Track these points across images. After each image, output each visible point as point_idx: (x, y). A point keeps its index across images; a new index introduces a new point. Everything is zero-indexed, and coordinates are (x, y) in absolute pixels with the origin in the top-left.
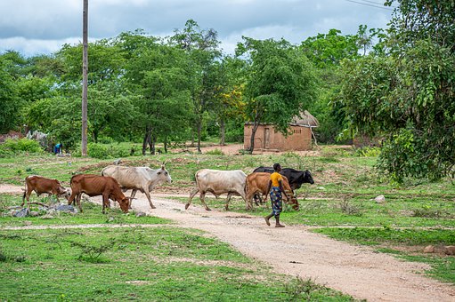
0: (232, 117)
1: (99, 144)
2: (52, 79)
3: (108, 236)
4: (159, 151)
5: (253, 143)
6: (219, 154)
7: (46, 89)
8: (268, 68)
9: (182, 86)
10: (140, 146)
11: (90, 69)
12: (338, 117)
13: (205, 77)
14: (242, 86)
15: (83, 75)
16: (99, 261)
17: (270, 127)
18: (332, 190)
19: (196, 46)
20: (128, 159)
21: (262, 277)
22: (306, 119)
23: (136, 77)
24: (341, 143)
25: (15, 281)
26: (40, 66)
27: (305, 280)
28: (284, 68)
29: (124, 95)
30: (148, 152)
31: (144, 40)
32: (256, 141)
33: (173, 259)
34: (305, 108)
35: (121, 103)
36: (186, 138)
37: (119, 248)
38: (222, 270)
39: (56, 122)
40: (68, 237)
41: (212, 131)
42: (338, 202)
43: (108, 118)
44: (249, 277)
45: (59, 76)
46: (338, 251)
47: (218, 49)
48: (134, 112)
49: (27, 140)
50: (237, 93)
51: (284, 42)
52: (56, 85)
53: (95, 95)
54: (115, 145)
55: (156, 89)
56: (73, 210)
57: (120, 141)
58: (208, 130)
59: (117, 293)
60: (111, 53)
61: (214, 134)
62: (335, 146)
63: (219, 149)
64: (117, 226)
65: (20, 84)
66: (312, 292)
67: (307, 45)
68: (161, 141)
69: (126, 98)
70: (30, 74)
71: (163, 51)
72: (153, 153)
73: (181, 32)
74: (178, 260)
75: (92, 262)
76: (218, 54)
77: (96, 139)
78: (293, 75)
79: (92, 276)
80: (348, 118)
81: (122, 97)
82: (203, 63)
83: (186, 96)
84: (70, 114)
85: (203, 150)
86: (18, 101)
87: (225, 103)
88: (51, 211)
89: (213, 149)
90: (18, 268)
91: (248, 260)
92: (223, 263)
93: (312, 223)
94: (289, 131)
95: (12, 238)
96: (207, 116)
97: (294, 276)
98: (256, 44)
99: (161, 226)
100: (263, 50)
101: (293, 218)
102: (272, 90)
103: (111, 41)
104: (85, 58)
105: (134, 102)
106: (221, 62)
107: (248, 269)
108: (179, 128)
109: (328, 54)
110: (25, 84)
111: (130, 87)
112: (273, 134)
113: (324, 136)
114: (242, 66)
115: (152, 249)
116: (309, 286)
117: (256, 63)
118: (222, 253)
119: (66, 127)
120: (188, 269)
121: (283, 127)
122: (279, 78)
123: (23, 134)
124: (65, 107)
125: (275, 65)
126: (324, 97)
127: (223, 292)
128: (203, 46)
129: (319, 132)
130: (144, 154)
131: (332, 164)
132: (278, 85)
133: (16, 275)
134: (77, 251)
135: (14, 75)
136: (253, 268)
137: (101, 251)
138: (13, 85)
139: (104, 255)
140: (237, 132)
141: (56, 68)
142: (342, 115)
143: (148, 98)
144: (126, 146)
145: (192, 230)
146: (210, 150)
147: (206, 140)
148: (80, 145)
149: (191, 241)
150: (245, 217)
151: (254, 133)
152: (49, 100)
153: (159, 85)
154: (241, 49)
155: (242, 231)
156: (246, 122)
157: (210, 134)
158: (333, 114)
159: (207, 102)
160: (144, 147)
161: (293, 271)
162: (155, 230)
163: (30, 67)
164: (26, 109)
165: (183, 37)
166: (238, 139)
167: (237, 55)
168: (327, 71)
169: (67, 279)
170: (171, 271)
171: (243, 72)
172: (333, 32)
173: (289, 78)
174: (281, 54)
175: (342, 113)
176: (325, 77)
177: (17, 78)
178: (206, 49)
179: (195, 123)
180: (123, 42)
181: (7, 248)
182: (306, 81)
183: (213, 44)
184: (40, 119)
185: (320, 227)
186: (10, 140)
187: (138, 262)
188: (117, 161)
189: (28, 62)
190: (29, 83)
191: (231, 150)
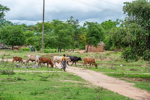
0: (82, 43)
2: (34, 31)
3: (49, 74)
4: (62, 51)
5: (88, 50)
7: (33, 34)
8: (92, 30)
9: (69, 34)
10: (57, 50)
11: (45, 29)
12: (111, 43)
13: (75, 32)
14: (85, 34)
15: (43, 31)
16: (46, 81)
17: (92, 46)
18: (109, 63)
19: (73, 23)
20: (54, 53)
21: (89, 86)
22: (102, 44)
23: (57, 32)
24: (111, 50)
25: (23, 86)
26: (31, 28)
27: (101, 87)
28: (96, 30)
30: (59, 52)
31: (59, 21)
32: (88, 49)
33: (66, 80)
34: (102, 41)
35: (52, 38)
36: (70, 48)
37: (51, 77)
38: (79, 84)
39: (35, 43)
40: (38, 74)
41: (77, 46)
42: (110, 66)
43: (49, 42)
44: (86, 86)
45: (36, 31)
46: (110, 79)
47: (79, 24)
48: (56, 41)
49: (27, 48)
50: (84, 36)
51: (96, 23)
52: (35, 33)
53: (46, 36)
54: (51, 49)
55: (62, 35)
56: (39, 67)
57: (52, 49)
58: (76, 46)
59: (50, 89)
60: (50, 25)
62: (110, 51)
63: (78, 51)
64: (51, 71)
65: (26, 33)
66: (103, 90)
67: (103, 24)
68: (63, 49)
69: (54, 37)
70: (29, 30)
71: (64, 25)
72: (61, 52)
73: (69, 20)
74: (67, 81)
75: (44, 81)
76: (79, 26)
77: (46, 48)
78: (99, 32)
79: (44, 85)
80: (113, 44)
81: (53, 37)
82: (75, 28)
83: (70, 37)
84: (39, 41)
85: (74, 51)
86: (25, 37)
87: (80, 39)
88: (33, 67)
89: (77, 51)
90: (24, 82)
91: (86, 81)
92: (79, 82)
93: (103, 72)
94: (97, 47)
95: (23, 74)
96: (76, 42)
98: (89, 23)
100: (91, 25)
101: (98, 70)
102: (93, 36)
103: (50, 22)
104: (43, 26)
105: (56, 38)
106: (79, 28)
107: (86, 84)
108: (68, 45)
109: (108, 26)
111: (55, 34)
112: (93, 48)
113: (107, 48)
114: (85, 29)
115: (60, 78)
116: (102, 89)
117: (89, 28)
118: (79, 79)
119: (38, 44)
120: (69, 83)
121: (96, 46)
122: (95, 32)
123: (26, 46)
124: (37, 39)
125: (94, 29)
126: (107, 38)
127: (79, 90)
128: (75, 24)
129: (105, 47)
131: (109, 56)
132: (95, 34)
133: (24, 84)
134: (40, 78)
135: (24, 30)
136: (87, 83)
137: (46, 78)
138: (24, 33)
140: (83, 47)
141: (36, 29)
142: (112, 43)
143: (60, 37)
144: (54, 50)
145: (71, 73)
147: (75, 49)
148: (41, 49)
149: (71, 76)
150: (85, 70)
151: (88, 47)
152: (33, 37)
154: (85, 25)
155: (84, 73)
156: (86, 44)
157: (76, 47)
158: (109, 42)
159: (76, 39)
160: (59, 50)
161: (98, 85)
162: (61, 73)
163: (29, 28)
164: (27, 39)
165: (70, 21)
166: (84, 49)
168: (108, 31)
169: (37, 85)
170: (65, 84)
171: (85, 31)
172: (110, 21)
173: (98, 33)
174: (96, 26)
175: (112, 42)
176: (107, 33)
179: (72, 44)
180: (53, 22)
181: (21, 77)
182: (102, 33)
183: (78, 23)
184: (31, 42)
185: (105, 73)
186: (23, 48)
187: (56, 81)
188: (51, 54)
189: (28, 27)
190: (28, 32)
191: (82, 51)
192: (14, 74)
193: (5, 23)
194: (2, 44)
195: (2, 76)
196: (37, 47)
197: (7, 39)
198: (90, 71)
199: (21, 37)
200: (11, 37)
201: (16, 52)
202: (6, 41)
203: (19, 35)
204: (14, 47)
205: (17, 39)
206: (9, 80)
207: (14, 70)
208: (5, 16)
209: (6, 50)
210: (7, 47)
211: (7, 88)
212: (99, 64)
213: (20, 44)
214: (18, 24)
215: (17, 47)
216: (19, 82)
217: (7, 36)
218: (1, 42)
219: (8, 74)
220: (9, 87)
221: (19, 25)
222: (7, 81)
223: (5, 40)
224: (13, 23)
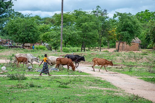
0: (112, 39)
1: (66, 48)
2: (51, 25)
3: (69, 79)
4: (87, 50)
5: (119, 48)
6: (107, 51)
7: (49, 28)
8: (124, 22)
9: (94, 28)
10: (80, 48)
11: (64, 22)
12: (148, 39)
13: (103, 25)
14: (115, 28)
15: (61, 24)
16: (66, 88)
17: (125, 43)
18: (146, 64)
19: (100, 15)
20: (76, 53)
21: (121, 94)
22: (137, 40)
23: (79, 25)
24: (149, 49)
25: (37, 94)
26: (47, 21)
27: (136, 95)
28: (130, 22)
29: (75, 31)
30: (83, 51)
31: (82, 12)
32: (120, 47)
33: (91, 87)
34: (137, 36)
35: (74, 34)
36: (96, 46)
37: (73, 83)
38: (108, 91)
39: (52, 40)
40: (55, 79)
41: (105, 44)
42: (147, 69)
43: (70, 39)
44: (117, 94)
45: (53, 24)
46: (147, 85)
47: (107, 16)
48: (78, 37)
49: (42, 46)
50: (114, 31)
51: (130, 14)
52: (52, 27)
53: (65, 31)
55: (86, 29)
56: (57, 70)
57: (73, 47)
58: (104, 43)
59: (71, 98)
60: (71, 17)
61: (105, 45)
62: (147, 50)
63: (107, 50)
64: (72, 76)
65: (40, 27)
66: (138, 99)
67: (138, 15)
68: (88, 47)
69: (76, 32)
70: (43, 23)
71: (88, 16)
72: (85, 51)
73: (95, 10)
74: (93, 87)
75: (64, 88)
76: (107, 17)
77: (65, 46)
78: (133, 25)
79: (63, 93)
80: (151, 40)
81: (74, 32)
82: (102, 21)
83: (96, 31)
84: (57, 37)
85: (102, 50)
86: (39, 32)
87: (109, 34)
88: (50, 70)
89: (105, 50)
90: (38, 89)
91: (116, 88)
92: (108, 89)
93: (138, 76)
94: (131, 44)
95: (36, 79)
96: (103, 38)
97: (132, 94)
98: (120, 14)
99: (87, 76)
100: (123, 16)
101: (132, 74)
102: (125, 30)
103: (71, 13)
104: (62, 18)
105: (79, 33)
106: (108, 20)
107: (117, 91)
108: (94, 43)
109: (145, 18)
110: (41, 27)
111: (77, 28)
112: (125, 45)
113: (143, 46)
114: (116, 22)
115: (84, 84)
116: (137, 97)
117: (120, 21)
118: (108, 86)
119: (55, 41)
120: (96, 91)
121: (129, 43)
122: (128, 26)
123: (41, 44)
124: (55, 35)
125: (127, 21)
126: (143, 33)
127: (108, 99)
128: (102, 14)
129: (141, 45)
130: (82, 51)
131: (146, 56)
132: (128, 28)
133: (38, 92)
134: (59, 84)
135: (38, 23)
136: (118, 91)
137: (67, 84)
138: (37, 27)
139: (68, 85)
140: (113, 44)
141: (52, 22)
142: (149, 39)
143: (83, 32)
144: (76, 48)
145: (98, 77)
146: (104, 50)
147: (103, 47)
148: (60, 48)
149: (97, 81)
150: (116, 73)
151: (119, 45)
152: (49, 32)
153: (87, 28)
154: (115, 16)
155: (114, 78)
156: (117, 41)
157: (104, 45)
158: (146, 39)
159: (103, 34)
160: (82, 49)
161: (132, 92)
162: (85, 77)
163: (43, 21)
164: (42, 35)
165: (95, 12)
166: (114, 47)
167: (114, 18)
168: (144, 24)
169: (55, 93)
170: (90, 91)
171: (116, 24)
172: (146, 11)
173: (131, 26)
174: (129, 18)
175: (149, 38)
176: (144, 26)
177: (39, 25)
178: (103, 16)
179: (99, 41)
180: (75, 13)
181: (35, 82)
182: (137, 27)
183: (106, 14)
184: (46, 39)
185: (141, 77)
186: (36, 46)
187: (79, 88)
188: (72, 53)
189: (43, 19)
190: (43, 26)
191: (111, 50)
192: (25, 79)
193: (14, 14)
194: (10, 41)
195: (11, 81)
196: (54, 45)
197: (16, 35)
198: (122, 75)
199: (34, 32)
200: (21, 32)
201: (27, 51)
202: (15, 37)
203: (31, 30)
204: (26, 44)
205: (28, 34)
206: (18, 87)
207: (25, 74)
208: (13, 5)
209: (15, 48)
210: (16, 46)
211: (16, 97)
212: (134, 66)
213: (33, 42)
214: (30, 16)
215: (29, 44)
216: (31, 89)
217: (17, 32)
218: (9, 39)
219: (18, 79)
220: (19, 95)
221: (32, 17)
222: (16, 89)
223: (13, 36)
224: (24, 15)
